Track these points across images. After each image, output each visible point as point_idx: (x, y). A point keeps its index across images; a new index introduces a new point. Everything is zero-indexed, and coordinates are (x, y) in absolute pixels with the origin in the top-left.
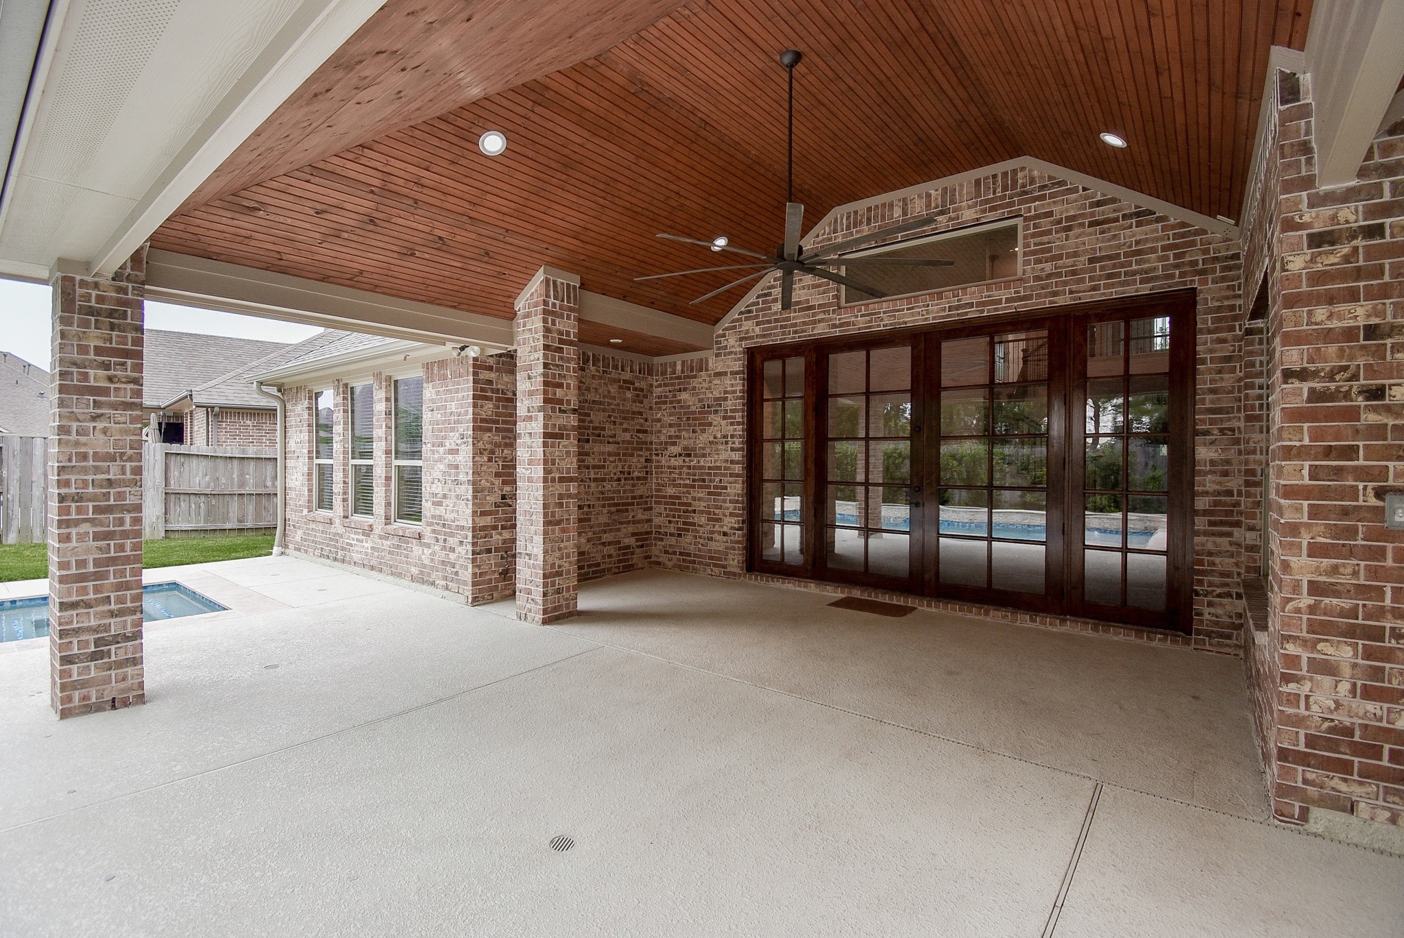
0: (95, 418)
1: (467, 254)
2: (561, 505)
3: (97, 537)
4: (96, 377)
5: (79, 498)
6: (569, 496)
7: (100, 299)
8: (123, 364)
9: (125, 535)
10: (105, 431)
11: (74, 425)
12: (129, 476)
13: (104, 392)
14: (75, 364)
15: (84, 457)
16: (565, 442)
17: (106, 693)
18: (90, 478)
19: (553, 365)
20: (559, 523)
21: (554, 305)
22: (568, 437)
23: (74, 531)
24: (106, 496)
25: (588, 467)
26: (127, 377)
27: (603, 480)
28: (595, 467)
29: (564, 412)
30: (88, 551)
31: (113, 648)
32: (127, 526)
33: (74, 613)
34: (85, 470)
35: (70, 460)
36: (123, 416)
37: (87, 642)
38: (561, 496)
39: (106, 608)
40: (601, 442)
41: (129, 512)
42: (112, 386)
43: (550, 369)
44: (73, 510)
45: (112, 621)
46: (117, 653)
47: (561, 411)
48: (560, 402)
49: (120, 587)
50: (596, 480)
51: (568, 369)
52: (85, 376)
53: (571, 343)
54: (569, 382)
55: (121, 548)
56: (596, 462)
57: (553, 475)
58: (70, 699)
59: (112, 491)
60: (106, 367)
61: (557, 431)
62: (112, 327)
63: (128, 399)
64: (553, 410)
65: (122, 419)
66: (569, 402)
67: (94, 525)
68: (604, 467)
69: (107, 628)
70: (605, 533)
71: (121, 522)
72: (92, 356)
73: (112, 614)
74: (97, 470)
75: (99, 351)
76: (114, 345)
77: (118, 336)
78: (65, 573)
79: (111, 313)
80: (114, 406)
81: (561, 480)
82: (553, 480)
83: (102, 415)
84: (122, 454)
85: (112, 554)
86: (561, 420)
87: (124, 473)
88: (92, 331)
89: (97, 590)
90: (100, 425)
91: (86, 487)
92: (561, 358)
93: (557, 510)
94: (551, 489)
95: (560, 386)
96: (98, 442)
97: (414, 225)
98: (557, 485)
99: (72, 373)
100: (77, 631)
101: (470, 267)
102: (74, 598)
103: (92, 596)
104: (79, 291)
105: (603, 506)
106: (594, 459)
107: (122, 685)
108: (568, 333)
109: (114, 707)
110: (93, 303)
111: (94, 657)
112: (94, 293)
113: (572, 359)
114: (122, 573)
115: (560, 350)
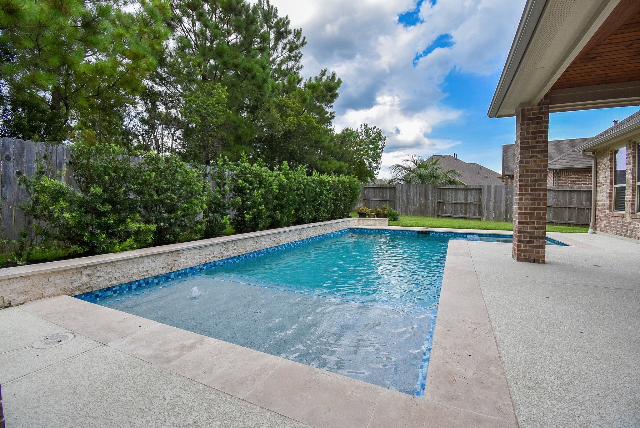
0: (531, 157)
3: (531, 200)
4: (532, 142)
5: (525, 186)
7: (534, 114)
8: (541, 136)
9: (541, 200)
10: (535, 161)
11: (525, 160)
12: (543, 178)
13: (534, 147)
14: (525, 139)
15: (527, 171)
17: (532, 256)
18: (529, 179)
23: (524, 197)
24: (535, 185)
26: (542, 141)
30: (528, 204)
31: (535, 240)
32: (542, 197)
33: (523, 226)
34: (528, 176)
35: (523, 173)
36: (540, 155)
37: (527, 236)
39: (533, 225)
41: (542, 191)
42: (537, 145)
44: (524, 190)
45: (535, 231)
46: (536, 242)
49: (538, 219)
52: (528, 143)
55: (539, 204)
58: (520, 256)
59: (537, 183)
60: (535, 138)
62: (538, 123)
63: (543, 149)
65: (541, 157)
67: (530, 195)
69: (533, 233)
71: (539, 195)
72: (531, 135)
73: (535, 228)
74: (532, 176)
75: (533, 133)
76: (538, 130)
77: (540, 126)
78: (520, 211)
79: (537, 118)
80: (538, 152)
83: (534, 156)
84: (540, 170)
85: (536, 206)
87: (541, 177)
88: (531, 126)
89: (531, 218)
90: (533, 160)
91: (528, 182)
96: (532, 166)
99: (524, 142)
100: (524, 232)
102: (523, 221)
103: (529, 221)
104: (527, 113)
107: (537, 255)
109: (534, 262)
110: (531, 116)
111: (529, 242)
112: (531, 112)
114: (539, 214)
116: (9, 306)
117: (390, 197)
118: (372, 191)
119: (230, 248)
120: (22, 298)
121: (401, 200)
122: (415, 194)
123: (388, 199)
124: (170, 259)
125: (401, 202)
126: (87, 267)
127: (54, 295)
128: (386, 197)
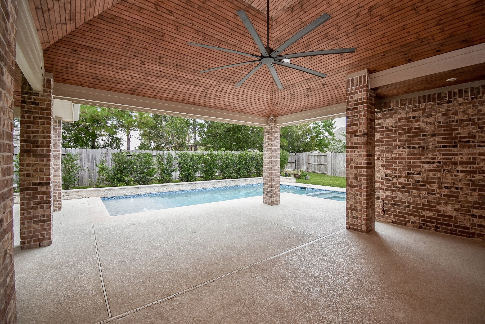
1: (320, 88)
2: (356, 179)
6: (361, 175)
16: (358, 150)
17: (268, 201)
19: (351, 116)
20: (355, 187)
21: (352, 90)
22: (360, 148)
24: (268, 165)
25: (455, 163)
26: (270, 143)
27: (475, 172)
28: (461, 163)
29: (358, 136)
33: (265, 185)
38: (356, 175)
39: (268, 186)
40: (470, 146)
41: (270, 168)
43: (350, 119)
44: (265, 167)
47: (355, 136)
48: (356, 132)
50: (462, 172)
51: (361, 116)
53: (362, 103)
54: (361, 121)
56: (464, 160)
57: (351, 165)
58: (264, 200)
61: (354, 145)
62: (269, 134)
63: (270, 148)
64: (351, 136)
65: (270, 151)
66: (360, 131)
67: (267, 170)
68: (474, 163)
69: (268, 189)
70: (476, 208)
72: (267, 140)
74: (267, 161)
76: (269, 138)
78: (264, 178)
81: (356, 167)
82: (352, 167)
84: (269, 158)
85: (268, 176)
86: (355, 140)
88: (266, 136)
90: (267, 152)
92: (356, 112)
93: (354, 181)
94: (350, 171)
95: (356, 125)
96: (267, 156)
97: (299, 90)
98: (354, 170)
100: (265, 189)
101: (325, 91)
105: (474, 190)
106: (462, 158)
108: (360, 99)
109: (268, 204)
111: (267, 194)
113: (363, 111)
114: (269, 180)
115: (356, 108)
116: (85, 198)
117: (324, 162)
118: (313, 157)
119: (164, 188)
120: (88, 196)
121: (331, 164)
122: (340, 160)
123: (323, 163)
124: (135, 190)
125: (331, 166)
126: (106, 190)
127: (97, 197)
128: (322, 162)
